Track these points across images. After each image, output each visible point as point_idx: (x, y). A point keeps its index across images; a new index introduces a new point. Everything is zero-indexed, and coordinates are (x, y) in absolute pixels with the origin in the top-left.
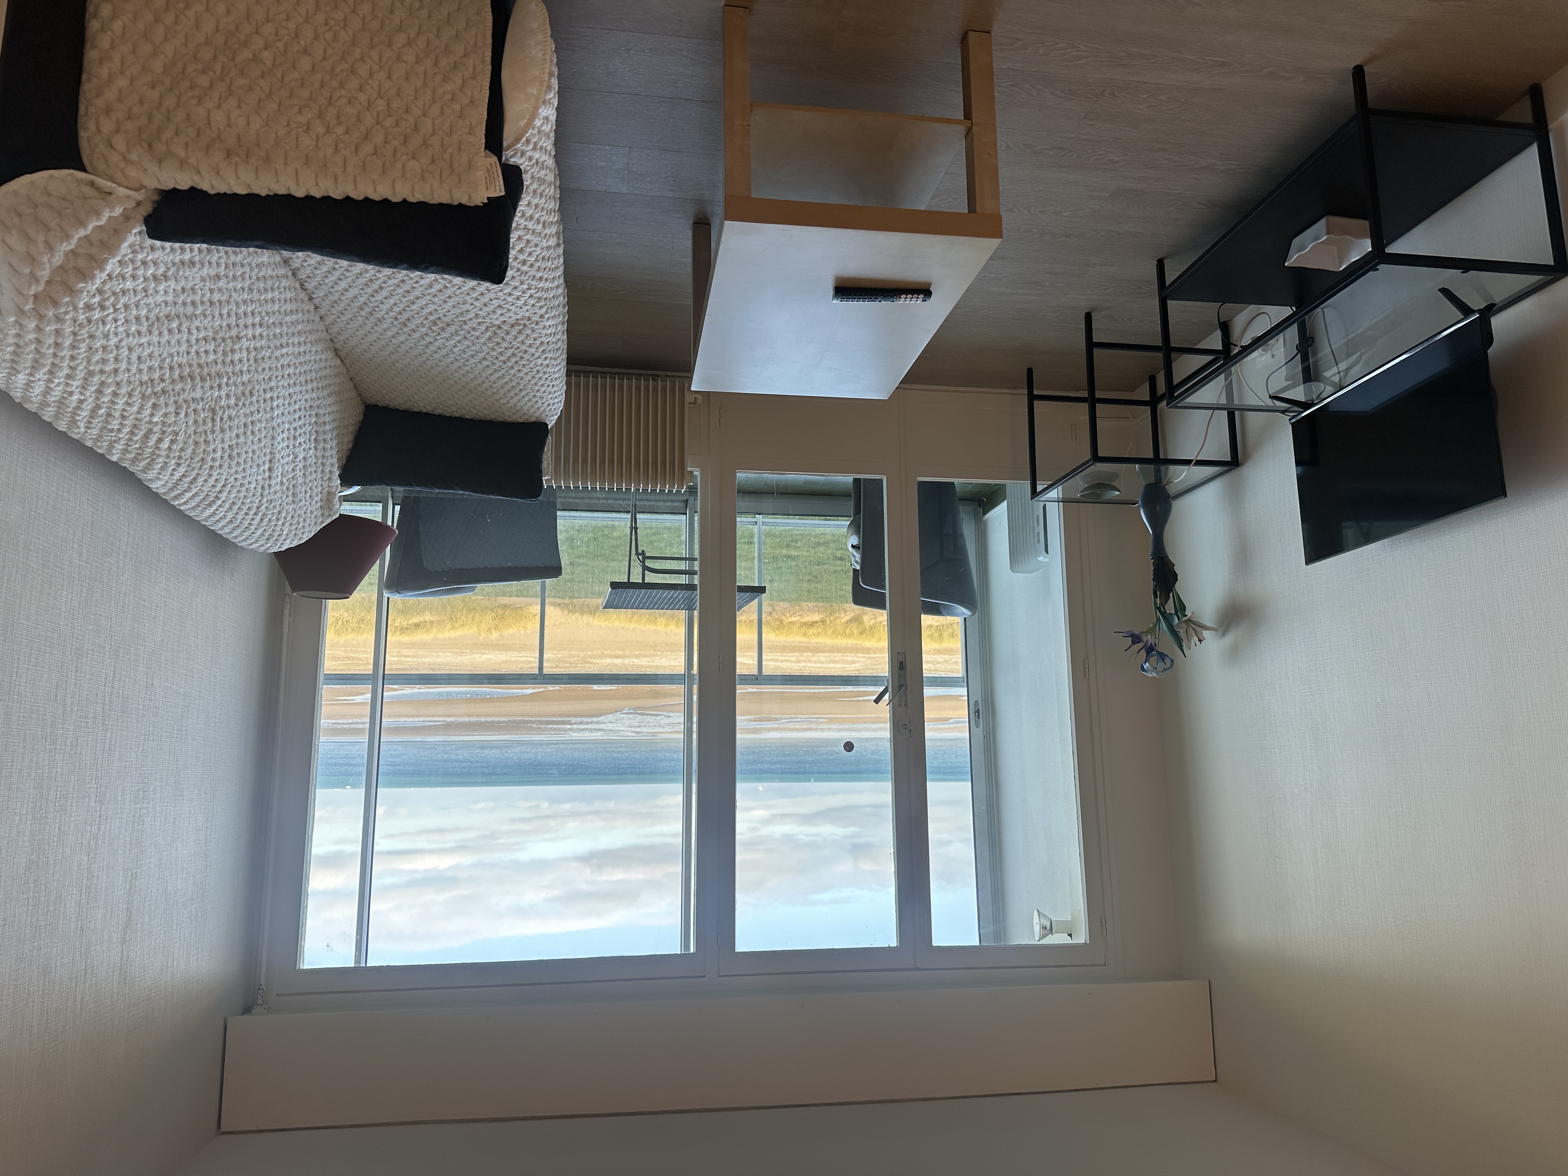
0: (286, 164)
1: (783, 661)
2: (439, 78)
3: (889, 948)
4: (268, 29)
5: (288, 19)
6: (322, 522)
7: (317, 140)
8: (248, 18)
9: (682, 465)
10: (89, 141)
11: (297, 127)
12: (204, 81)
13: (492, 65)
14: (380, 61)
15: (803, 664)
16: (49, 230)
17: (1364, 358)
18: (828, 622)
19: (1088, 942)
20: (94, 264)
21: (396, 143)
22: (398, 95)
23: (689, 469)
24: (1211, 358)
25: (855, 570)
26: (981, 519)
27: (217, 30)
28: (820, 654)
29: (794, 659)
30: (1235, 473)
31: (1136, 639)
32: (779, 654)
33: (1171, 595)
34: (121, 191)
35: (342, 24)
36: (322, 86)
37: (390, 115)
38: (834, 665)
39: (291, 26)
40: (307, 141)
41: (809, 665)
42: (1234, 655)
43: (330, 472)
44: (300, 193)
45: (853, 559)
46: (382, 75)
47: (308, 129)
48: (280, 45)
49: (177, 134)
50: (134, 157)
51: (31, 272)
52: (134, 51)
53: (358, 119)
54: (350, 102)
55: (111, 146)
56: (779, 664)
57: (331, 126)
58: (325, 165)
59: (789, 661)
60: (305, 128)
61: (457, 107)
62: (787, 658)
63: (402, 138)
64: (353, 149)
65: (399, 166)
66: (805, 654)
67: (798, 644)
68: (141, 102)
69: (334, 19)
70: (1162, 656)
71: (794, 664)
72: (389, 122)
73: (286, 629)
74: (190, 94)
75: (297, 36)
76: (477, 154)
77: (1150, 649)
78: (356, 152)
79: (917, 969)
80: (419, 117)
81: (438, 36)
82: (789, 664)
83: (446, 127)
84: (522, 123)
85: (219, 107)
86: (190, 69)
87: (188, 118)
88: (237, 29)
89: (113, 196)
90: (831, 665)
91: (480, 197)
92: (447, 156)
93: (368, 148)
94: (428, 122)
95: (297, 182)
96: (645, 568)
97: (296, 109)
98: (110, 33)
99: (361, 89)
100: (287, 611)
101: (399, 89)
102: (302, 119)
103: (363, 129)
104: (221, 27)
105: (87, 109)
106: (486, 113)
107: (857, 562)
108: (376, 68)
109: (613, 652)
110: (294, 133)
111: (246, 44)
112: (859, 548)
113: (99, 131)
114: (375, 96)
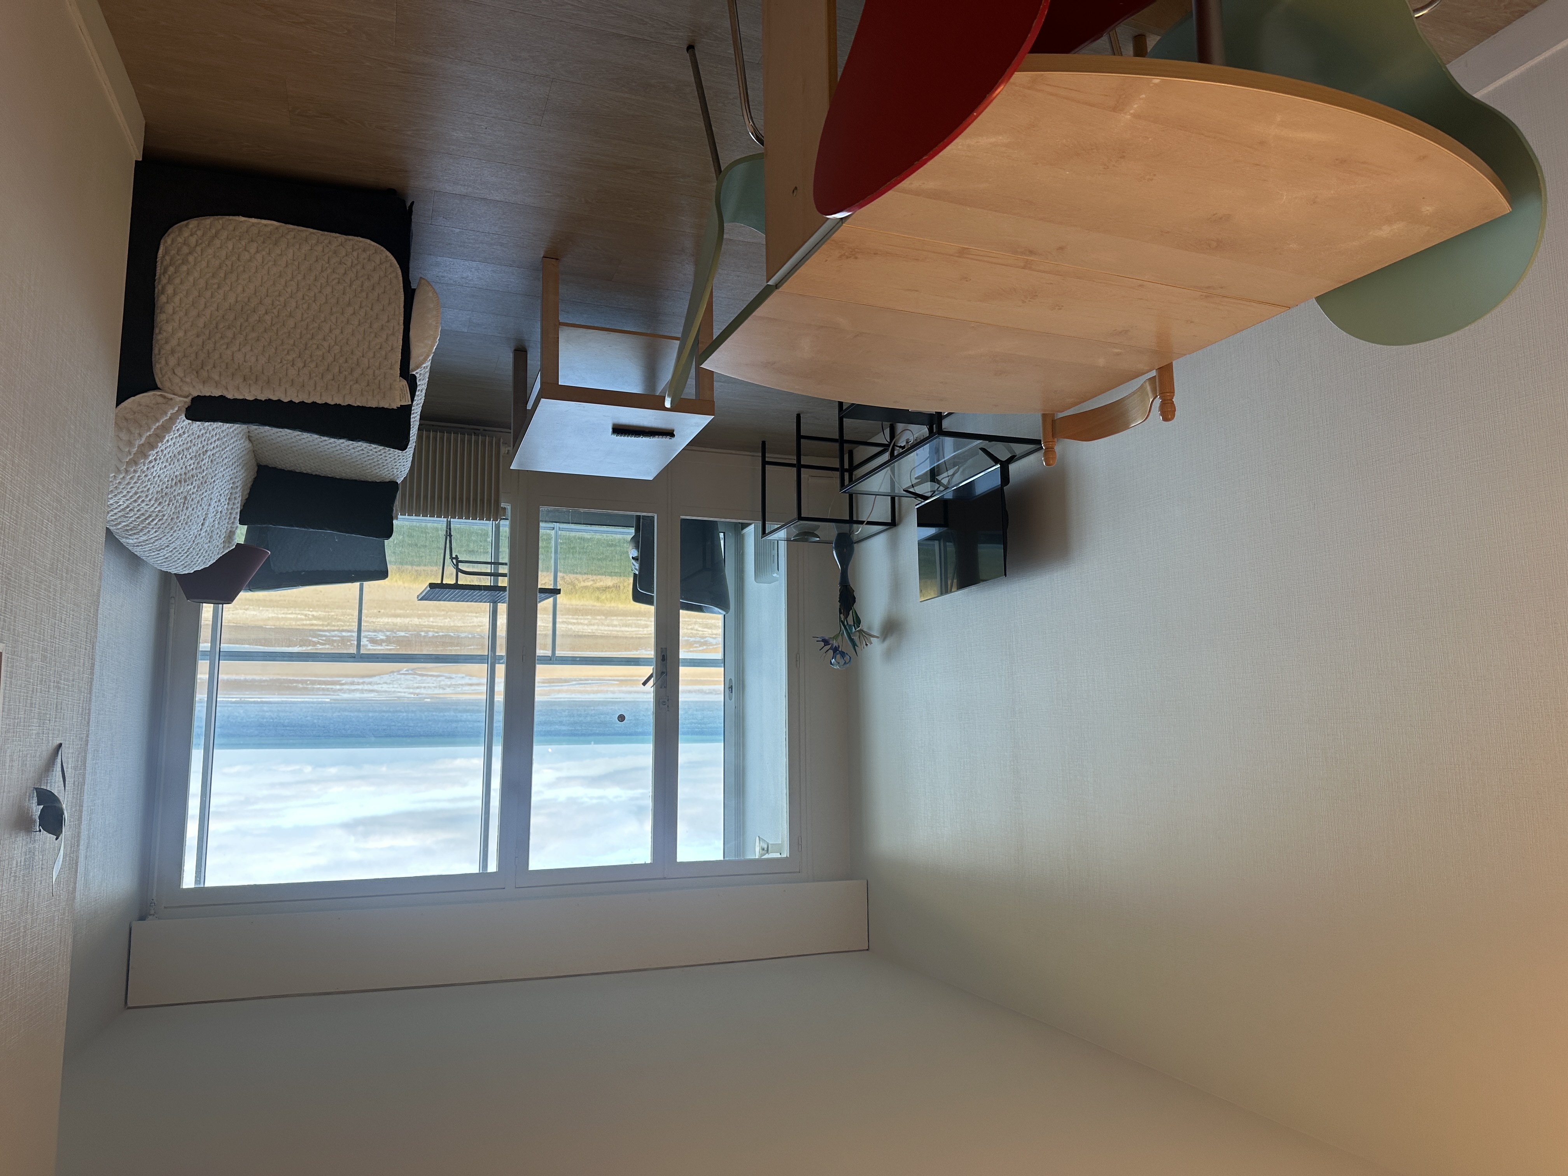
0: (280, 385)
1: (574, 624)
2: (373, 335)
3: (645, 865)
4: (268, 301)
5: (280, 295)
6: (223, 552)
7: (299, 371)
8: (255, 293)
9: (497, 503)
10: (161, 370)
11: (287, 364)
12: (230, 334)
13: (404, 326)
14: (336, 322)
15: (596, 627)
16: (141, 426)
17: (961, 470)
18: (622, 588)
19: (788, 856)
20: (158, 439)
21: (346, 373)
22: (347, 344)
23: (503, 505)
24: (880, 449)
25: (635, 574)
26: (740, 533)
27: (237, 302)
28: (613, 618)
29: (586, 622)
30: (894, 530)
31: (826, 642)
32: (571, 617)
33: (851, 612)
34: (178, 399)
35: (313, 299)
36: (301, 338)
37: (342, 356)
38: (627, 629)
39: (282, 299)
40: (292, 372)
41: (602, 628)
42: (889, 655)
43: (234, 518)
44: (286, 400)
45: (633, 567)
46: (338, 331)
47: (293, 364)
48: (275, 311)
49: (214, 367)
50: (188, 380)
51: (129, 451)
52: (186, 314)
53: (323, 358)
54: (318, 347)
55: (174, 373)
56: (570, 627)
57: (307, 362)
58: (303, 386)
59: (582, 624)
60: (291, 363)
61: (383, 353)
62: (579, 621)
63: (349, 370)
64: (320, 376)
65: (348, 387)
66: (599, 617)
67: (590, 607)
68: (191, 346)
69: (308, 296)
70: (843, 654)
71: (586, 627)
72: (342, 360)
73: (171, 625)
74: (222, 342)
75: (285, 306)
76: (395, 381)
77: (835, 650)
78: (322, 378)
79: (665, 878)
80: (360, 357)
81: (372, 309)
82: (580, 627)
83: (377, 364)
84: (421, 358)
85: (239, 350)
86: (221, 326)
87: (221, 357)
88: (249, 301)
89: (173, 401)
90: (624, 629)
91: (395, 405)
92: (377, 381)
93: (329, 376)
94: (366, 360)
95: (286, 394)
96: (458, 570)
97: (286, 352)
98: (173, 304)
99: (324, 339)
100: (172, 611)
101: (348, 340)
102: (290, 358)
103: (326, 364)
104: (239, 299)
105: (159, 351)
106: (400, 355)
107: (636, 569)
108: (334, 327)
109: (393, 611)
110: (285, 367)
111: (254, 311)
112: (637, 560)
113: (167, 364)
114: (333, 344)
